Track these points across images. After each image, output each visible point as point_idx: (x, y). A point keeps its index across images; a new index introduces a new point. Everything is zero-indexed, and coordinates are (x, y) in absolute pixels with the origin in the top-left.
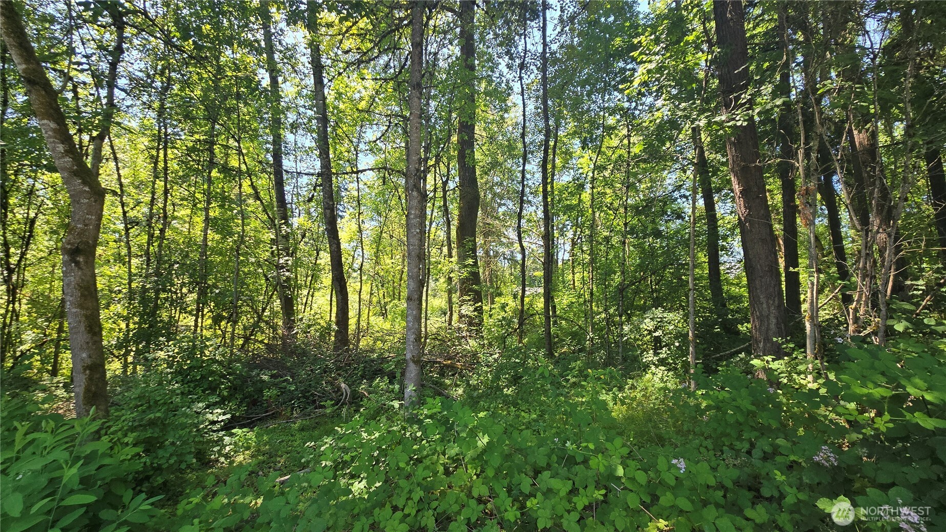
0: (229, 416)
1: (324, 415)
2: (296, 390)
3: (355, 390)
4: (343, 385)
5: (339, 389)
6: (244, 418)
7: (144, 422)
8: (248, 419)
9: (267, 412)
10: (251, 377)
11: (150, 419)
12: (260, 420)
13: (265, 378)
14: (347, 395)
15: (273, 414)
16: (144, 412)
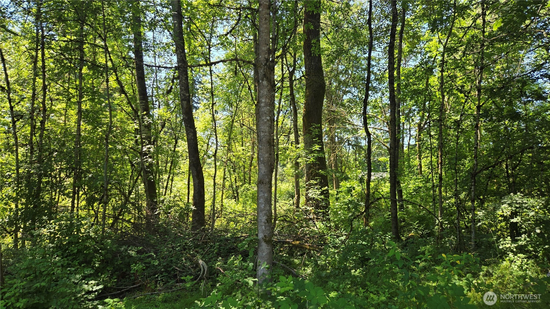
0: (101, 287)
1: (185, 289)
2: (159, 265)
3: (212, 267)
4: (201, 262)
5: (197, 265)
6: (115, 289)
7: (32, 290)
8: (118, 290)
9: (134, 284)
10: (121, 252)
11: (37, 287)
12: (128, 291)
13: (133, 253)
14: (204, 271)
15: (140, 286)
16: (31, 281)
